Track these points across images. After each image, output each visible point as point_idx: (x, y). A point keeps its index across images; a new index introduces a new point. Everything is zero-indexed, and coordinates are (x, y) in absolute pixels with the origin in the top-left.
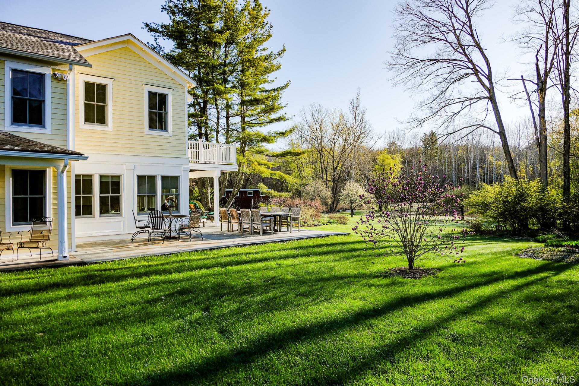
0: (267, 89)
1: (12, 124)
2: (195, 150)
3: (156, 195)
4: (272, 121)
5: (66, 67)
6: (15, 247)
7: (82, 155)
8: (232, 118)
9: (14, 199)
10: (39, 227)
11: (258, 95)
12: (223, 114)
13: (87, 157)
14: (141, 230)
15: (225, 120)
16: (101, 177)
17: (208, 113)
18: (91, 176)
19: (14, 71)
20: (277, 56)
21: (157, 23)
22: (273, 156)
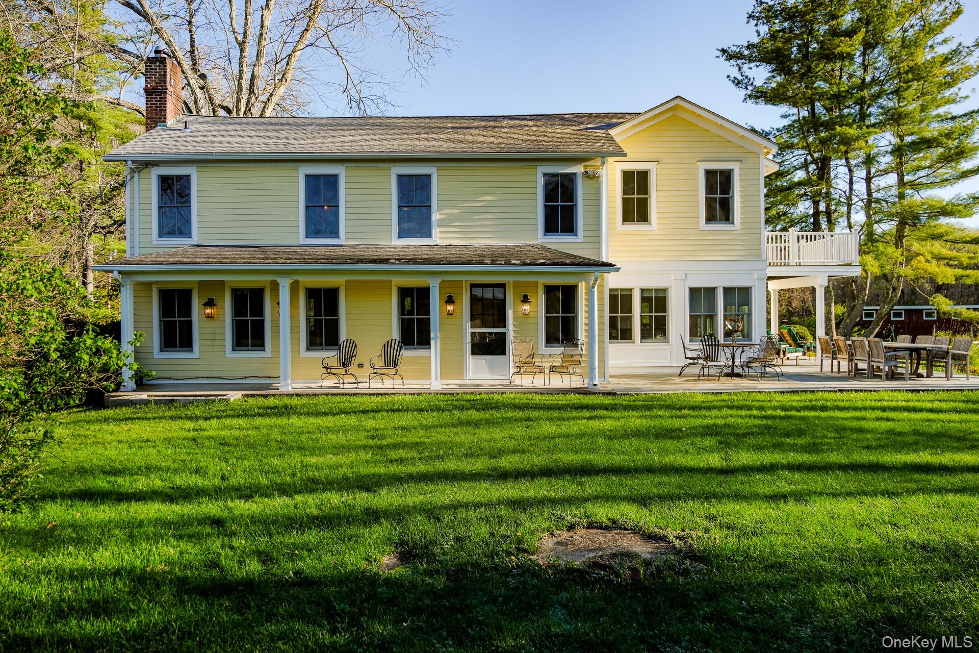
0: (954, 114)
1: (545, 235)
2: (783, 245)
3: (716, 315)
4: (965, 175)
5: (598, 162)
6: (547, 371)
7: (613, 265)
8: (877, 178)
9: (547, 318)
10: (570, 350)
11: (932, 129)
12: (861, 173)
13: (619, 269)
14: (692, 361)
15: (865, 184)
16: (643, 291)
17: (832, 174)
18: (630, 290)
19: (545, 175)
20: (973, 49)
21: (740, 44)
22: (966, 242)
